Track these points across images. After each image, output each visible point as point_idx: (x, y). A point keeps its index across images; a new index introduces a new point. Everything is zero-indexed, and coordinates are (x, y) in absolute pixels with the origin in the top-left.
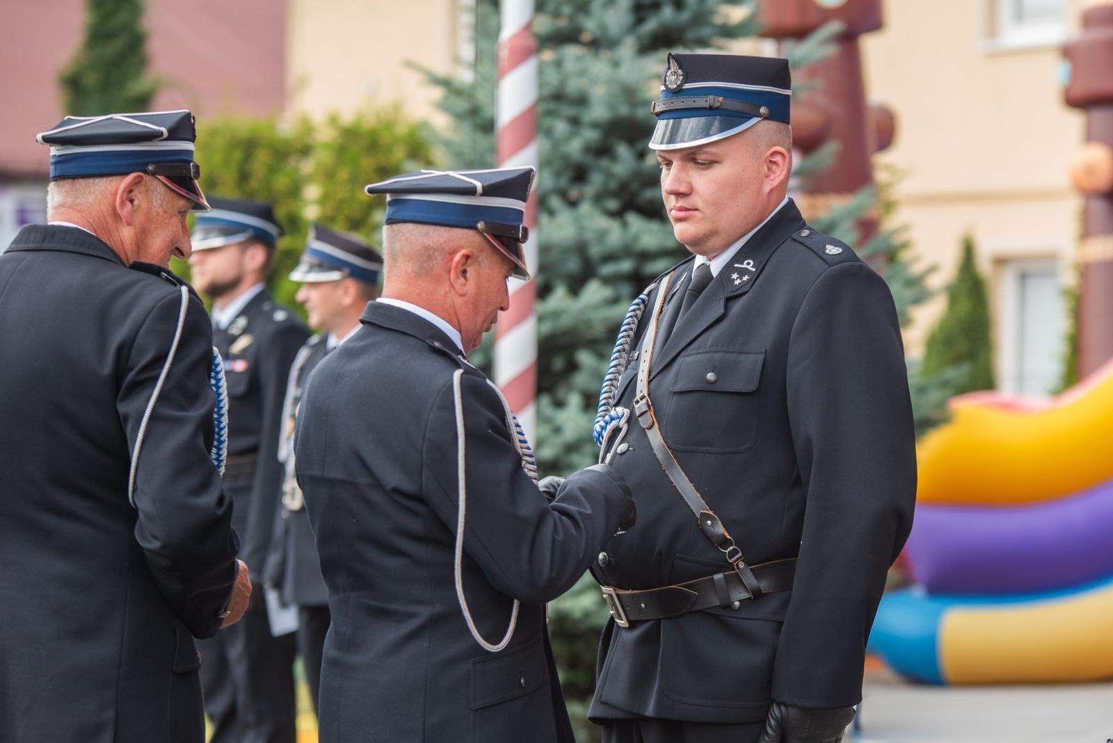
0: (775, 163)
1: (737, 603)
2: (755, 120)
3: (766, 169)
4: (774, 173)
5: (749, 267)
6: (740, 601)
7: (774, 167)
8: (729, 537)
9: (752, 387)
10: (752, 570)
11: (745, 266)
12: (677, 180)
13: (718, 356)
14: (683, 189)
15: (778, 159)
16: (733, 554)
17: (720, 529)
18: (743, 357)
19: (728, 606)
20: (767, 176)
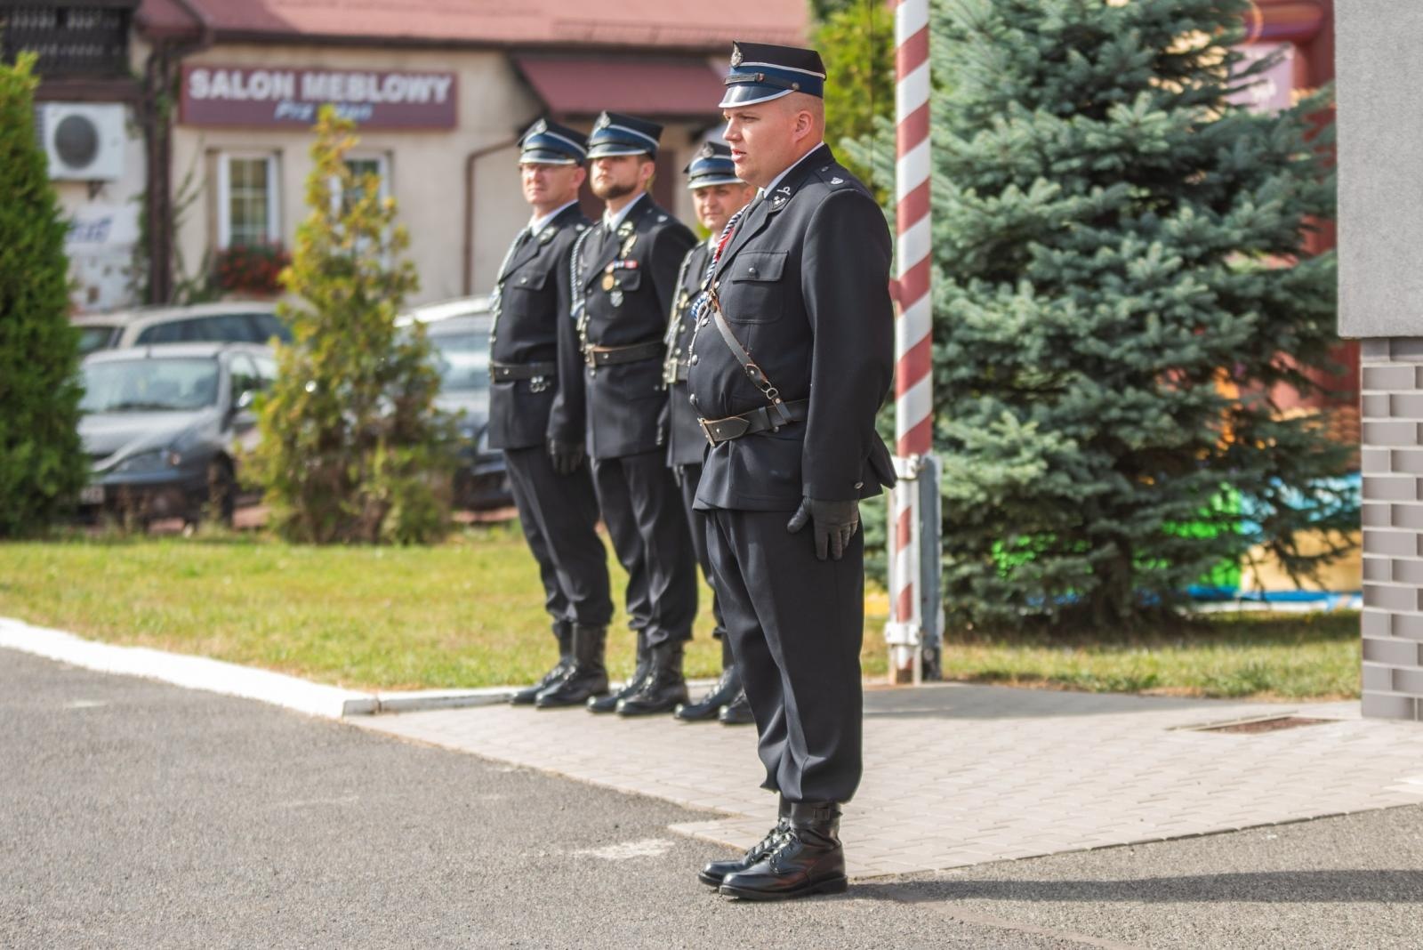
0: (804, 122)
1: (777, 428)
2: (787, 92)
3: (795, 126)
4: (802, 129)
5: (787, 192)
6: (779, 427)
7: (803, 125)
8: (767, 382)
9: (778, 278)
10: (787, 406)
11: (784, 191)
12: (732, 131)
13: (758, 255)
14: (734, 136)
15: (806, 120)
16: (771, 393)
17: (761, 376)
18: (773, 256)
19: (771, 431)
20: (797, 131)
